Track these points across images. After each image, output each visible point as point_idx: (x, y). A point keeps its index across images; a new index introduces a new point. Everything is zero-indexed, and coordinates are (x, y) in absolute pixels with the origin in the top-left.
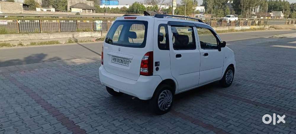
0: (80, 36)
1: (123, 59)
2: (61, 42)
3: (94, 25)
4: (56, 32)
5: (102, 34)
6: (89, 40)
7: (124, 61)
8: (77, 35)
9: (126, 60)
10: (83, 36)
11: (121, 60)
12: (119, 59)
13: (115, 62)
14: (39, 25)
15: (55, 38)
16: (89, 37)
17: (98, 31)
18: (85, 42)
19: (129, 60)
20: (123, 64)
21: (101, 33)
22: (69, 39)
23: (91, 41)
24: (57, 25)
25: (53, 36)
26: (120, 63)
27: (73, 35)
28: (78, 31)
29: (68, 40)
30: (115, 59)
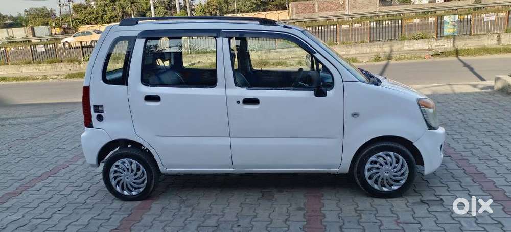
0: (406, 48)
2: (361, 61)
3: (439, 26)
4: (362, 43)
5: (454, 42)
6: (417, 55)
8: (399, 46)
10: (412, 48)
14: (335, 33)
15: (358, 52)
16: (424, 49)
17: (447, 37)
18: (408, 58)
21: (452, 40)
22: (375, 54)
23: (419, 57)
24: (364, 32)
25: (356, 50)
27: (391, 47)
28: (403, 39)
29: (375, 56)
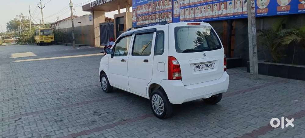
1: (207, 64)
7: (208, 65)
9: (210, 63)
11: (206, 65)
12: (203, 64)
13: (199, 70)
19: (213, 63)
20: (209, 68)
26: (205, 69)
30: (198, 66)
